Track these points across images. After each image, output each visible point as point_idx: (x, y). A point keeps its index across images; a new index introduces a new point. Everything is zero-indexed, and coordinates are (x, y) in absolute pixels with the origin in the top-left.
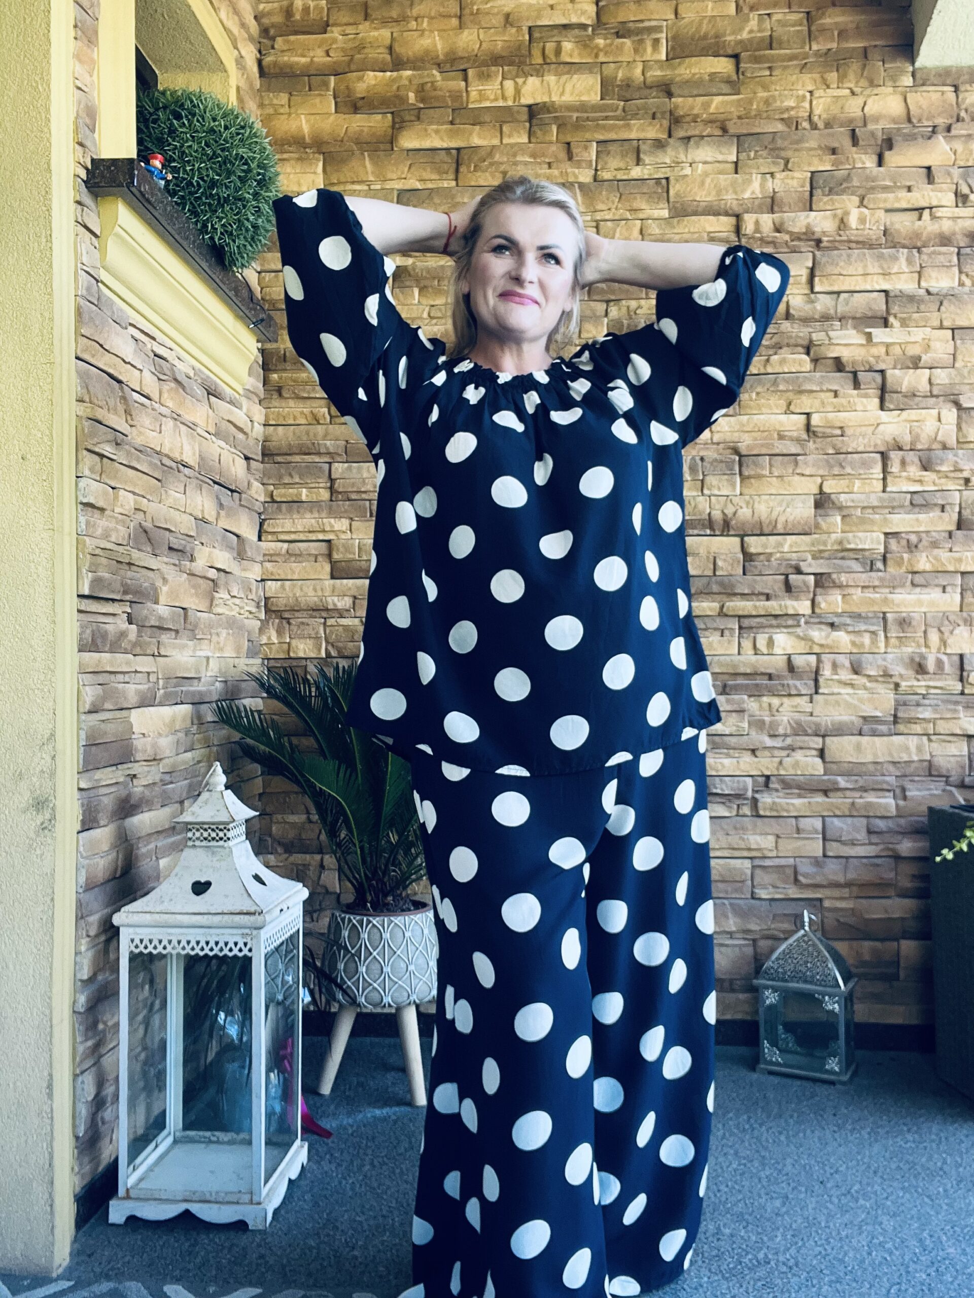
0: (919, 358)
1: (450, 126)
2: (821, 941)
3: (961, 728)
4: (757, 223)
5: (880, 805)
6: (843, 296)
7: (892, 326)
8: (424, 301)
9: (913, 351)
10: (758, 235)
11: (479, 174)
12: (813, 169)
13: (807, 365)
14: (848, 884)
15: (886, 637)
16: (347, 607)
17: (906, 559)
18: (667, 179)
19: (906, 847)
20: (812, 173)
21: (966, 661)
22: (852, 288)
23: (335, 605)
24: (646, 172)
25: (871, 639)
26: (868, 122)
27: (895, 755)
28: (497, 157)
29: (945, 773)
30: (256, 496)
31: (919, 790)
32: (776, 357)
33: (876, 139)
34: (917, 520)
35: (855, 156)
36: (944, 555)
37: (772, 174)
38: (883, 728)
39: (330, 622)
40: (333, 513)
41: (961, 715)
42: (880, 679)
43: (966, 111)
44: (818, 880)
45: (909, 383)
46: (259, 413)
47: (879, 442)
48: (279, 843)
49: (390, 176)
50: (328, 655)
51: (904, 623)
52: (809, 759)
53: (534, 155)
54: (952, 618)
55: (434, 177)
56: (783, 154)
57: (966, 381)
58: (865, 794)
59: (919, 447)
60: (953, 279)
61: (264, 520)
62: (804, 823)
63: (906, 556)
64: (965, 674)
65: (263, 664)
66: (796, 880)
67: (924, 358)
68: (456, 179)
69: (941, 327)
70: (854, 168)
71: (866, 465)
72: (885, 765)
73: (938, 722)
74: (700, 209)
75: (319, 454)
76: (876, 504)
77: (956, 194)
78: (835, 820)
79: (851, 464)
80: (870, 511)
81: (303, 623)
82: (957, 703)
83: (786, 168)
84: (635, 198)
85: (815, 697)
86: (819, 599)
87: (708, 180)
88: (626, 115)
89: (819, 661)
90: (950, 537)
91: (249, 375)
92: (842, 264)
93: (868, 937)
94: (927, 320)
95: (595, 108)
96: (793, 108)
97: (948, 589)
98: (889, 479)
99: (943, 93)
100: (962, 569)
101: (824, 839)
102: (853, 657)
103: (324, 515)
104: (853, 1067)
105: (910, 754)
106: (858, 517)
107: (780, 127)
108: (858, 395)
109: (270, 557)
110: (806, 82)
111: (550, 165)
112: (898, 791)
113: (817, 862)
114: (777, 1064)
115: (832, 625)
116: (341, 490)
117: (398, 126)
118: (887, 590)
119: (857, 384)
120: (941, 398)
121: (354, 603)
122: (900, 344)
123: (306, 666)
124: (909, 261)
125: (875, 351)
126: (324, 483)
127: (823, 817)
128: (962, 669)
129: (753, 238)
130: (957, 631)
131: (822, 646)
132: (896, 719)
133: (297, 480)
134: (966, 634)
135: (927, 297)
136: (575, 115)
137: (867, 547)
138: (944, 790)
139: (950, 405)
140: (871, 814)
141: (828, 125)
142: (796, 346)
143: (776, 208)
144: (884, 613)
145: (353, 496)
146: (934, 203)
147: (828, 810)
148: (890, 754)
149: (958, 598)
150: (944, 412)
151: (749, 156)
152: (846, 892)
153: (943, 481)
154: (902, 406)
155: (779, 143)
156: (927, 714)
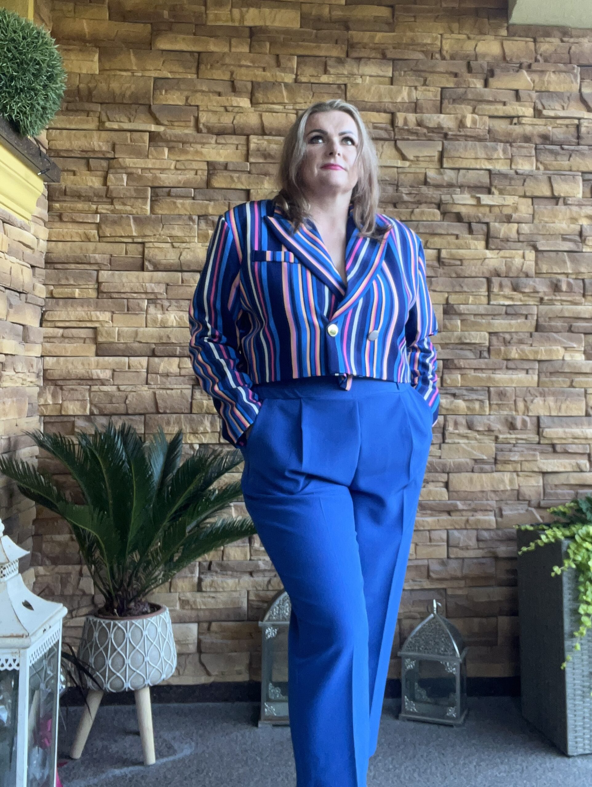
0: (511, 216)
1: (192, 37)
2: (445, 621)
3: (538, 468)
4: (405, 120)
5: (485, 521)
6: (462, 172)
7: (493, 194)
8: (172, 157)
9: (507, 211)
10: (406, 127)
11: (214, 71)
12: (442, 86)
13: (439, 216)
14: (464, 578)
15: (490, 404)
16: (108, 378)
17: (503, 351)
18: (345, 85)
19: (503, 550)
20: (442, 88)
21: (541, 421)
22: (468, 167)
23: (98, 376)
24: (331, 79)
25: (480, 405)
26: (479, 59)
27: (495, 486)
28: (227, 60)
29: (527, 498)
30: (38, 294)
31: (511, 510)
32: (417, 211)
33: (483, 69)
34: (510, 324)
35: (470, 80)
36: (526, 348)
37: (416, 88)
38: (487, 467)
39: (95, 388)
40: (98, 307)
41: (539, 458)
42: (486, 433)
43: (541, 55)
44: (444, 575)
45: (505, 232)
46: (43, 233)
47: (485, 271)
48: (48, 557)
49: (148, 68)
50: (92, 414)
51: (502, 394)
52: (438, 489)
53: (253, 62)
54: (532, 391)
55: (181, 70)
56: (423, 74)
57: (541, 233)
58: (475, 514)
59: (511, 275)
60: (532, 165)
61: (46, 311)
62: (435, 535)
63: (503, 348)
64: (541, 430)
65: (40, 421)
66: (428, 576)
67: (515, 216)
68: (197, 74)
69: (525, 196)
70: (469, 87)
71: (476, 286)
72: (489, 494)
73: (523, 463)
74: (368, 107)
75: (90, 264)
76: (483, 312)
77: (535, 109)
78: (456, 533)
79: (467, 285)
80: (480, 317)
81: (72, 389)
82: (535, 450)
83: (425, 84)
84: (323, 97)
85: (443, 445)
86: (446, 377)
87: (373, 88)
88: (318, 39)
89: (445, 420)
90: (531, 336)
91: (37, 205)
92: (461, 150)
93: (477, 616)
94: (515, 190)
95: (295, 32)
96: (429, 44)
97: (530, 371)
98: (492, 296)
99: (526, 42)
100: (539, 357)
101: (448, 546)
102: (468, 418)
103: (92, 309)
104: (465, 712)
105: (505, 486)
106: (472, 322)
107: (421, 56)
108: (472, 239)
109: (48, 339)
110: (438, 28)
111: (264, 69)
112: (497, 511)
113: (443, 563)
114: (414, 713)
115: (454, 395)
116: (106, 291)
117: (156, 32)
118: (491, 372)
119: (471, 231)
120: (525, 243)
121: (113, 374)
122: (499, 206)
123: (74, 422)
124: (505, 151)
125: (482, 209)
126: (93, 285)
127: (447, 530)
128: (539, 426)
129: (403, 129)
130: (535, 401)
131: (447, 410)
132: (496, 461)
133: (72, 282)
134: (541, 403)
135: (516, 176)
136: (282, 37)
137: (477, 342)
138: (527, 510)
139: (531, 248)
140: (479, 527)
141: (453, 58)
142: (431, 203)
143: (418, 111)
144: (489, 387)
145: (115, 296)
146: (521, 114)
147: (451, 525)
148: (493, 486)
149: (536, 378)
150: (527, 252)
151: (400, 75)
152: (462, 583)
153: (526, 298)
154: (500, 247)
155: (421, 67)
156: (516, 458)
